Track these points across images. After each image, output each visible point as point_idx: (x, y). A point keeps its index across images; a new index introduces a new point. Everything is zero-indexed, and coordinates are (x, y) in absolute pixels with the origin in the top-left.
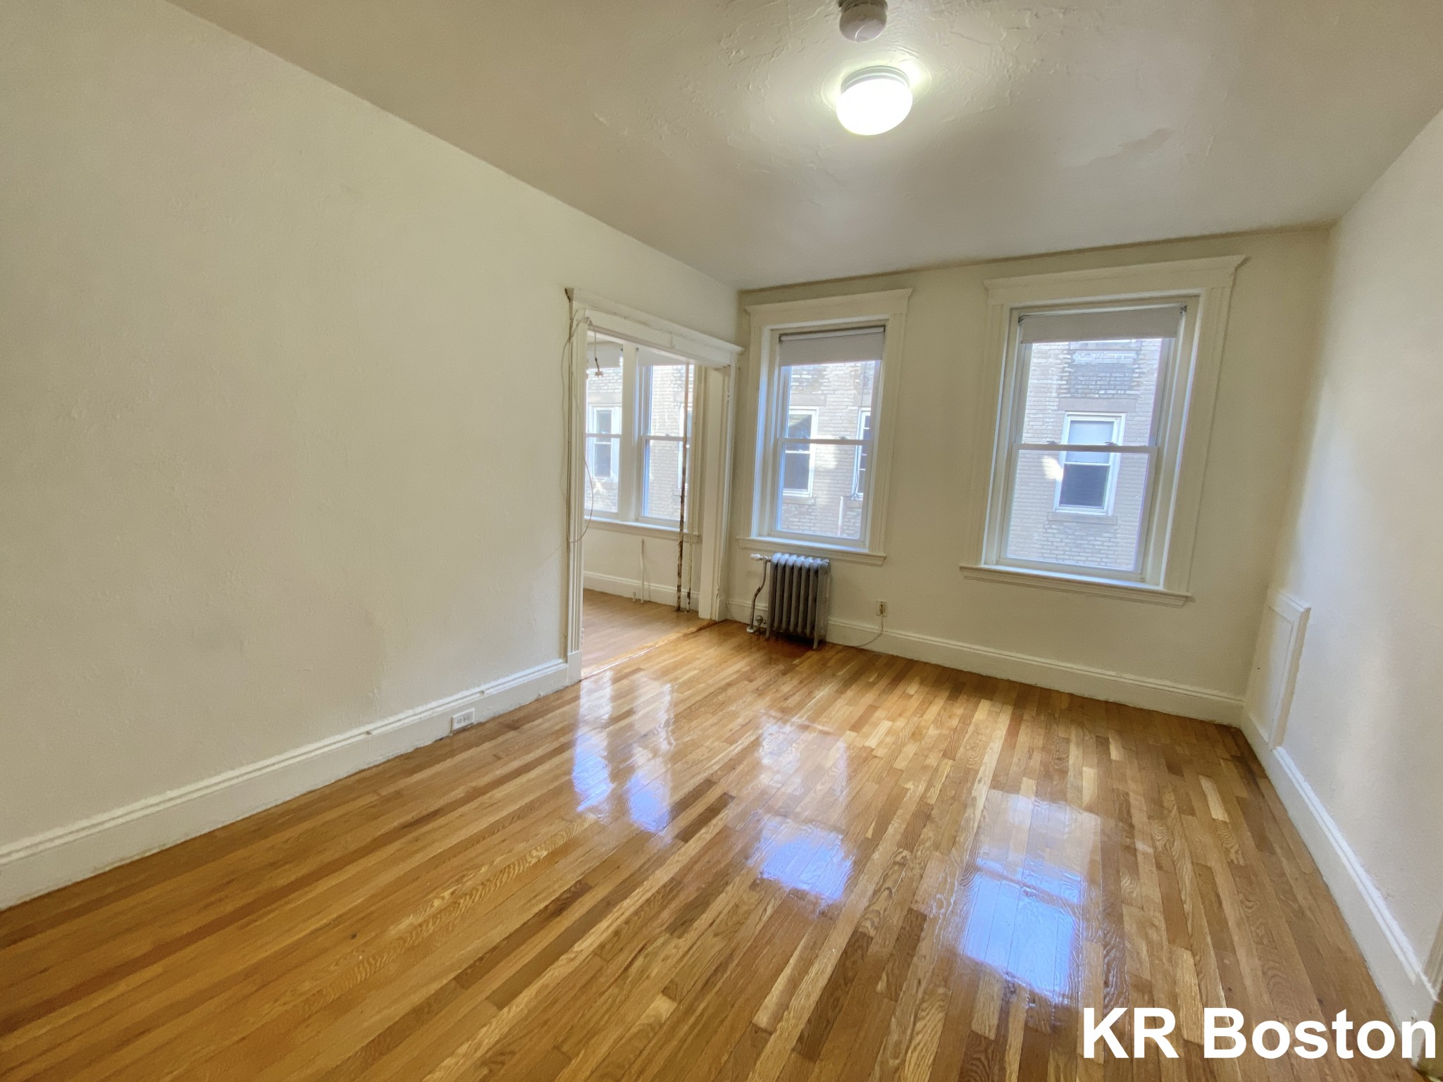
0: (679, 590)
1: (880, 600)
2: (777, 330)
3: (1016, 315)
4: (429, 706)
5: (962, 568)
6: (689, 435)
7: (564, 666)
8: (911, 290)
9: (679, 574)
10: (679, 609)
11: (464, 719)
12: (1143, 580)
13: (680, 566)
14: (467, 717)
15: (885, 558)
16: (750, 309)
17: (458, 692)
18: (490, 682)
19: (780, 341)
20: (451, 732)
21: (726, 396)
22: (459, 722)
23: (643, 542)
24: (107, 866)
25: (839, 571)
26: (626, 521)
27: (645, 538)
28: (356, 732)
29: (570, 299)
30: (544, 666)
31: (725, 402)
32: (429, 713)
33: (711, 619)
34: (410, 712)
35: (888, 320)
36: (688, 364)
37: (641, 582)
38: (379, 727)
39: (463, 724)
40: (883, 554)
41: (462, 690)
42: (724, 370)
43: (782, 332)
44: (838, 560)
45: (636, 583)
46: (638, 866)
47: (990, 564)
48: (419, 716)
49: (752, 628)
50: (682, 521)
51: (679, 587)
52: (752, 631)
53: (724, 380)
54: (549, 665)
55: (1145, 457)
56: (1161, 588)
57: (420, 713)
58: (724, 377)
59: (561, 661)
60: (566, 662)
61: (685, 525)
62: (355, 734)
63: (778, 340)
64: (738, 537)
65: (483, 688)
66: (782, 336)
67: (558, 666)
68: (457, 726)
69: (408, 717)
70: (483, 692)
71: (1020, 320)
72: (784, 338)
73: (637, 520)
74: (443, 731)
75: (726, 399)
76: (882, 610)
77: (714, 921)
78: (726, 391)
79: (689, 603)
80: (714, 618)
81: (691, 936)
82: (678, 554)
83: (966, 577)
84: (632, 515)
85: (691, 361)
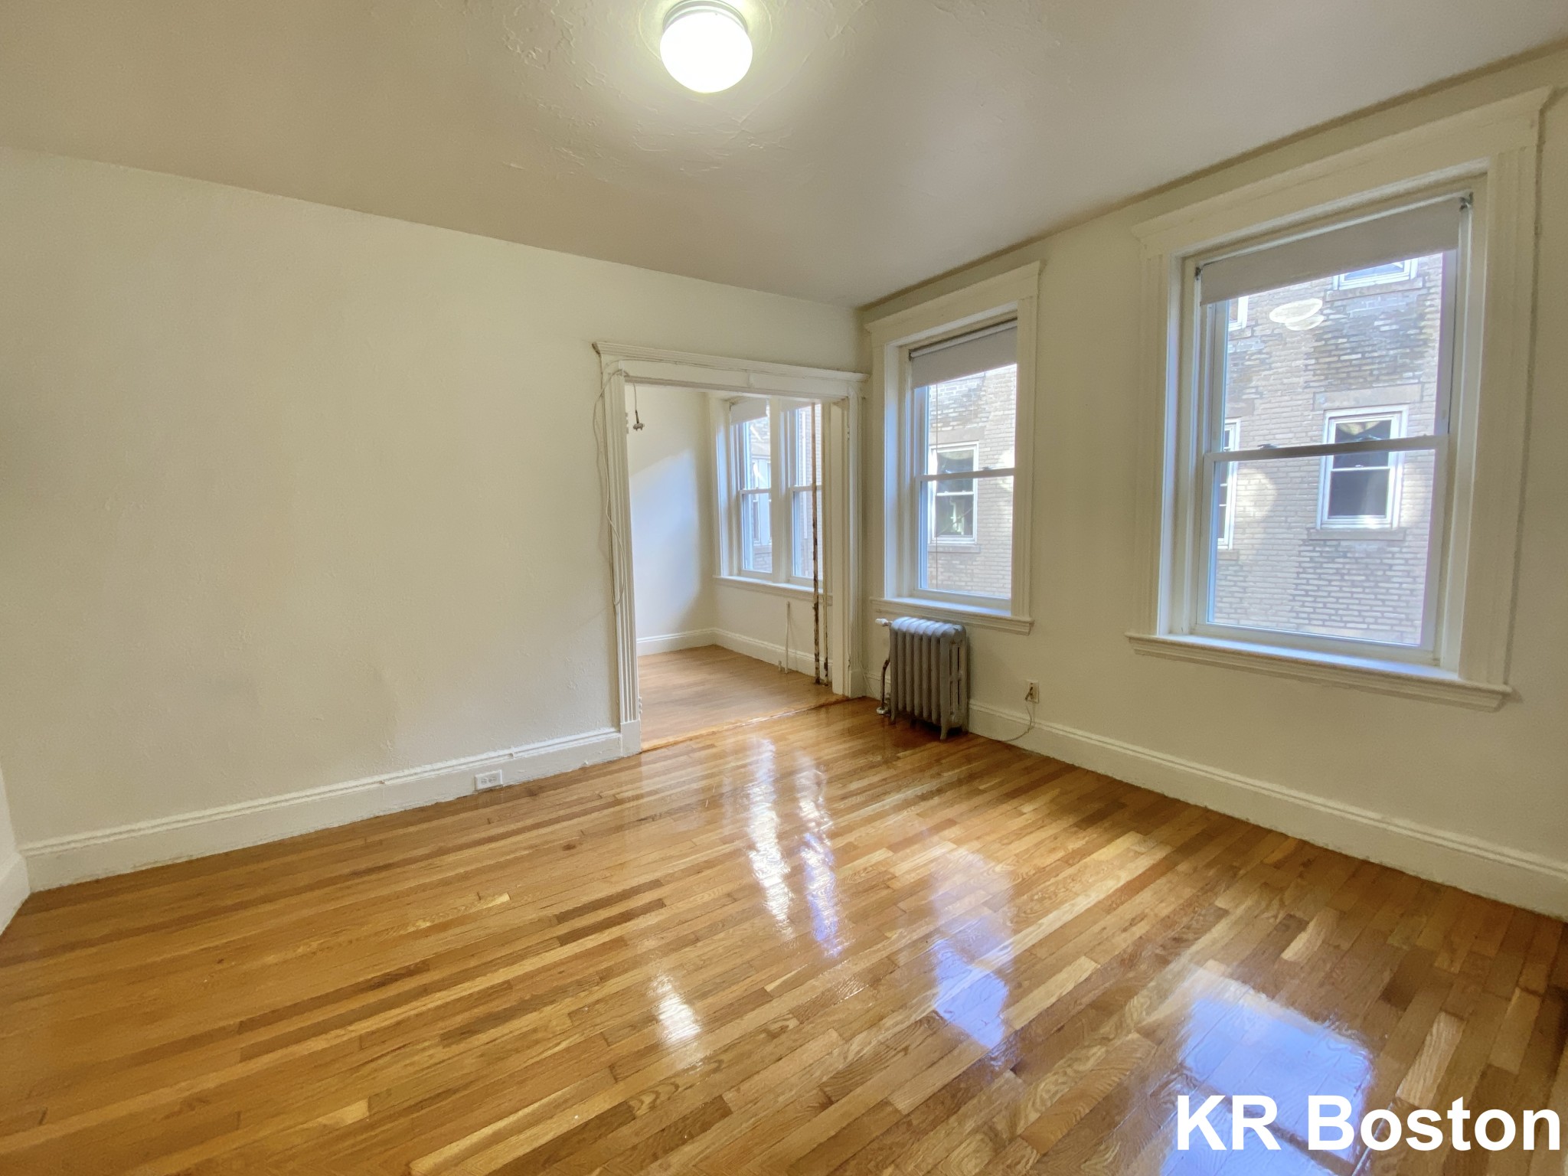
0: (817, 660)
1: (1030, 681)
2: (906, 345)
3: (1190, 270)
4: (449, 763)
5: (1131, 638)
6: (819, 483)
7: (616, 735)
8: (1036, 265)
9: (817, 643)
10: (818, 681)
11: (490, 781)
12: (1436, 662)
13: (817, 631)
14: (495, 778)
15: (1031, 624)
16: (869, 326)
17: (483, 752)
18: (522, 745)
19: (910, 358)
20: (476, 791)
21: (846, 433)
22: (484, 781)
23: (789, 606)
24: (145, 865)
25: (980, 641)
26: (778, 582)
27: (791, 600)
28: (369, 780)
29: (598, 353)
30: (591, 733)
31: (846, 440)
32: (449, 770)
33: (843, 695)
34: (428, 767)
35: (1015, 311)
36: (813, 405)
37: (784, 648)
38: (393, 778)
39: (489, 785)
40: (1028, 619)
41: (488, 750)
42: (843, 402)
43: (912, 347)
44: (979, 626)
45: (781, 649)
46: (489, 960)
47: (1176, 634)
48: (437, 772)
49: (883, 708)
50: (816, 580)
51: (817, 655)
52: (882, 712)
53: (843, 414)
54: (596, 733)
55: (1429, 455)
56: (1453, 677)
57: (438, 770)
58: (843, 411)
59: (613, 730)
60: (619, 731)
61: (820, 584)
62: (368, 782)
63: (907, 359)
64: (870, 598)
65: (513, 750)
66: (912, 352)
67: (609, 735)
68: (481, 786)
69: (426, 771)
70: (511, 755)
71: (1198, 271)
72: (913, 355)
73: (788, 581)
74: (467, 790)
75: (846, 436)
76: (1032, 694)
77: (495, 1040)
78: (846, 428)
79: (827, 675)
80: (846, 694)
81: (456, 1049)
82: (814, 618)
83: (1137, 652)
84: (783, 575)
85: (816, 400)
